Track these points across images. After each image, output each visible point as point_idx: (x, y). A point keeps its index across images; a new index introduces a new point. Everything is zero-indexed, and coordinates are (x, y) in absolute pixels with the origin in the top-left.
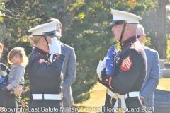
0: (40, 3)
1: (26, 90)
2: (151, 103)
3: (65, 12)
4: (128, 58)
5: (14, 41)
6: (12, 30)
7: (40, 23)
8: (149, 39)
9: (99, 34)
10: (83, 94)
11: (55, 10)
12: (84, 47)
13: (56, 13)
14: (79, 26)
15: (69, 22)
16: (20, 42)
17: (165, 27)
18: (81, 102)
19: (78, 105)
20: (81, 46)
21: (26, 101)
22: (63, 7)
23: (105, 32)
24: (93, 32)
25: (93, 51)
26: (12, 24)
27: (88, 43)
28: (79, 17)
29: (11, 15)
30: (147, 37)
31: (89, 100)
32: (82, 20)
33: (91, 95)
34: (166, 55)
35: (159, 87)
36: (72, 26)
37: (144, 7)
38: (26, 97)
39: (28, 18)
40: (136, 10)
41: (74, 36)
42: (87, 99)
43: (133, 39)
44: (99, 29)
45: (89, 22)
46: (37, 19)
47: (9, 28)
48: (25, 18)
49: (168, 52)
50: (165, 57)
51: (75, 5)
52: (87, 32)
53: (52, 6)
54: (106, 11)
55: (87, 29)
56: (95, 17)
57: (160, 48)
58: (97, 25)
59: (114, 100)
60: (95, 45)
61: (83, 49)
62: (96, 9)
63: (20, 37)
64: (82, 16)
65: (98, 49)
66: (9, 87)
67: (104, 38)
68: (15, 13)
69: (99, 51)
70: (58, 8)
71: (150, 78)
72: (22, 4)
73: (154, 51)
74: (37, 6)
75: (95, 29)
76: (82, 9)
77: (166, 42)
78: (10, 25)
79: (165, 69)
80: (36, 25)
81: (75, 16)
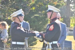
0: (16, 2)
1: (9, 40)
2: (63, 46)
3: (26, 6)
4: (52, 26)
5: (4, 19)
6: (3, 14)
7: (16, 11)
8: (63, 19)
9: (41, 16)
10: (34, 42)
11: (22, 6)
12: (34, 22)
13: (23, 7)
14: (32, 13)
15: (28, 11)
16: (7, 19)
17: (69, 14)
18: (33, 46)
19: (32, 47)
20: (33, 21)
21: (9, 45)
22: (25, 5)
23: (43, 15)
24: (38, 15)
25: (38, 24)
26: (3, 11)
27: (36, 20)
28: (32, 9)
29: (3, 7)
30: (62, 18)
31: (36, 45)
32: (34, 10)
33: (37, 43)
34: (70, 26)
35: (67, 39)
36: (29, 13)
37: (60, 5)
38: (9, 43)
39: (11, 9)
40: (57, 6)
41: (30, 17)
42: (35, 44)
43: (55, 19)
44: (41, 14)
45: (37, 11)
46: (14, 9)
47: (2, 13)
48: (9, 9)
49: (70, 24)
50: (69, 27)
51: (31, 4)
52: (36, 15)
53: (21, 4)
54: (44, 6)
55: (36, 14)
56: (39, 9)
57: (67, 23)
58: (40, 12)
59: (46, 45)
60: (39, 21)
61: (34, 23)
62: (40, 5)
63: (7, 17)
64: (34, 8)
65: (40, 23)
66: (2, 39)
67: (43, 18)
68: (5, 7)
69: (41, 24)
70: (23, 5)
71: (63, 36)
72: (8, 3)
73: (64, 24)
74: (14, 4)
75: (39, 14)
76: (34, 5)
77: (70, 20)
78: (3, 12)
79: (69, 32)
80: (14, 12)
81: (31, 8)
